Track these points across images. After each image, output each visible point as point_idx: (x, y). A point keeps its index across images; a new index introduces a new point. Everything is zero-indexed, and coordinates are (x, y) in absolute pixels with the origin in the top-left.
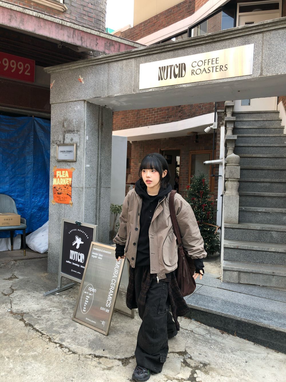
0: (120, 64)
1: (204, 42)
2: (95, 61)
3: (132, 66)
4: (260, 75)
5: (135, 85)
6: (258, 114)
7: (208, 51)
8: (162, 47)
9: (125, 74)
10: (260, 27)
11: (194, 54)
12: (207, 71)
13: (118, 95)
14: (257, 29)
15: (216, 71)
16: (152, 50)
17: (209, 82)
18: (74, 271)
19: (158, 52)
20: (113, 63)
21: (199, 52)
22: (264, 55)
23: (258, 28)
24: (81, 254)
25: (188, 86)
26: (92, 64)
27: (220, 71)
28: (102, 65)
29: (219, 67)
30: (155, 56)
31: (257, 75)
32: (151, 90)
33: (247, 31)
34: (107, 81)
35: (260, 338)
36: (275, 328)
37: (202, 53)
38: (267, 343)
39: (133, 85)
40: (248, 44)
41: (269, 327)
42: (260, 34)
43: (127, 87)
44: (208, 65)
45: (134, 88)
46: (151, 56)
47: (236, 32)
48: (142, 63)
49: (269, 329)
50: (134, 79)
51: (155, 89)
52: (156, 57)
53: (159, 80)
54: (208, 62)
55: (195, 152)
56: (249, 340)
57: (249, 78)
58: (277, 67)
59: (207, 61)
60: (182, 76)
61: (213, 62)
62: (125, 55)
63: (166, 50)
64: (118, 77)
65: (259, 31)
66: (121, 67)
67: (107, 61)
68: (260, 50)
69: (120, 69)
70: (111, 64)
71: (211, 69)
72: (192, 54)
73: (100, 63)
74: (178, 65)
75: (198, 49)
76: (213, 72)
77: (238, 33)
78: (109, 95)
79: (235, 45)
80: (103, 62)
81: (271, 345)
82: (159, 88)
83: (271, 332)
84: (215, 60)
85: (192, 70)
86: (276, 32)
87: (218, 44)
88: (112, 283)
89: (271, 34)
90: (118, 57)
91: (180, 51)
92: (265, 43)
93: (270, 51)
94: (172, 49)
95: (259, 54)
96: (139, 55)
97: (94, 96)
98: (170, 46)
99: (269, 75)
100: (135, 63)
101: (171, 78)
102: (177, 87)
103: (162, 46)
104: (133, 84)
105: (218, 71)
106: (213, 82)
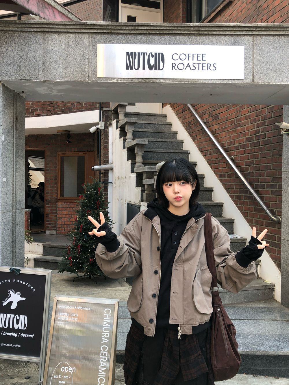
0: (63, 37)
1: (188, 33)
2: (20, 26)
3: (84, 44)
4: (252, 81)
5: (90, 71)
6: (147, 116)
7: (192, 44)
8: (132, 28)
9: (72, 53)
10: (252, 29)
11: (174, 44)
12: (192, 68)
13: (62, 80)
14: (249, 31)
15: (203, 69)
16: (117, 28)
17: (194, 80)
18: (8, 345)
19: (126, 32)
20: (52, 34)
21: (181, 43)
22: (255, 60)
23: (250, 29)
24: (21, 316)
25: (167, 82)
26: (14, 29)
27: (208, 70)
28: (33, 34)
29: (206, 65)
30: (120, 37)
31: (249, 81)
32: (115, 80)
33: (238, 30)
34: (41, 59)
35: (259, 368)
36: (273, 353)
37: (185, 45)
38: (266, 371)
39: (86, 70)
40: (237, 45)
41: (267, 354)
42: (250, 36)
43: (76, 71)
44: (193, 60)
45: (89, 74)
46: (114, 36)
47: (226, 29)
48: (101, 43)
49: (268, 356)
50: (89, 62)
51: (121, 80)
52: (122, 39)
53: (127, 68)
54: (193, 57)
55: (66, 154)
56: (247, 373)
57: (240, 82)
58: (268, 76)
59: (191, 56)
60: (159, 69)
61: (199, 59)
62: (74, 27)
63: (137, 32)
64: (60, 55)
65: (251, 33)
66: (66, 42)
67: (42, 30)
68: (251, 54)
69: (65, 44)
70: (48, 35)
71: (197, 66)
72: (172, 44)
73: (29, 29)
74: (154, 54)
75: (180, 39)
76: (199, 69)
77: (229, 31)
78: (46, 79)
79: (223, 44)
80: (35, 30)
81: (270, 373)
82: (127, 79)
83: (270, 358)
84: (201, 56)
85: (173, 63)
86: (267, 38)
87: (204, 38)
88: (101, 352)
89: (262, 39)
90: (63, 27)
91: (156, 38)
92: (256, 47)
93: (261, 57)
94: (145, 32)
95: (250, 59)
96: (96, 31)
97: (19, 78)
98: (143, 28)
99: (261, 82)
100: (89, 40)
101: (144, 69)
102: (152, 81)
103: (133, 26)
104: (88, 69)
105: (205, 70)
106: (199, 82)
